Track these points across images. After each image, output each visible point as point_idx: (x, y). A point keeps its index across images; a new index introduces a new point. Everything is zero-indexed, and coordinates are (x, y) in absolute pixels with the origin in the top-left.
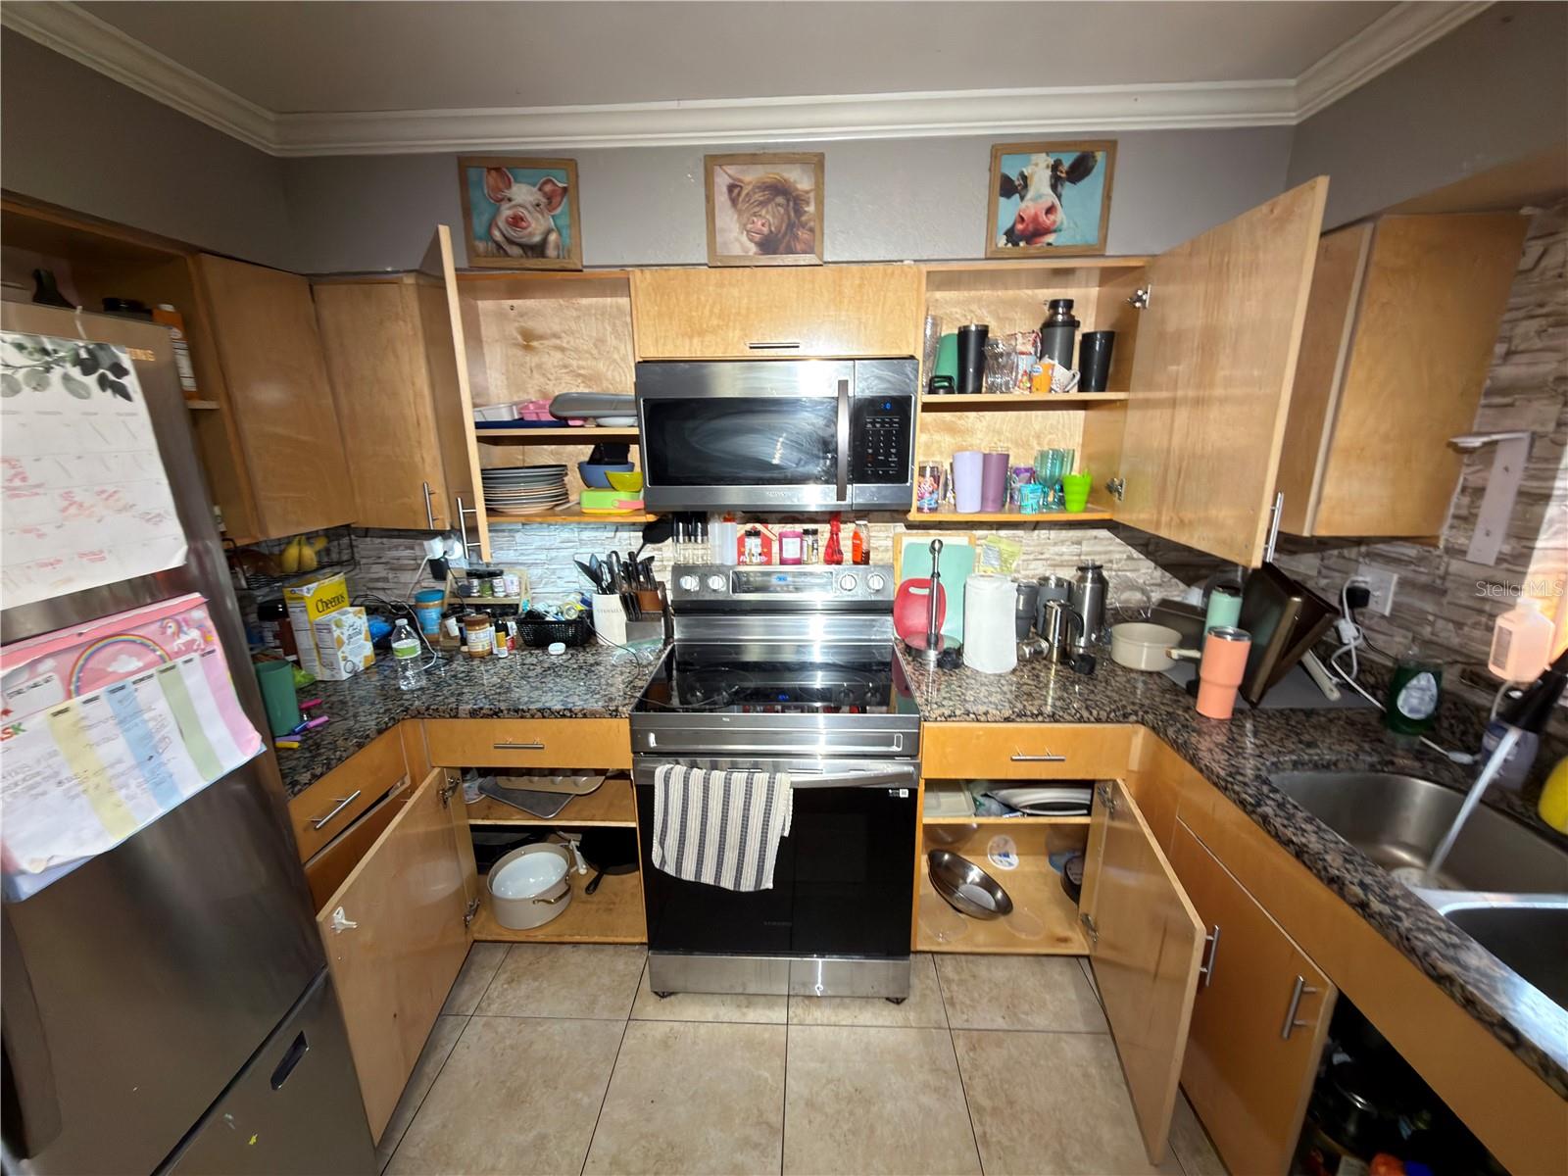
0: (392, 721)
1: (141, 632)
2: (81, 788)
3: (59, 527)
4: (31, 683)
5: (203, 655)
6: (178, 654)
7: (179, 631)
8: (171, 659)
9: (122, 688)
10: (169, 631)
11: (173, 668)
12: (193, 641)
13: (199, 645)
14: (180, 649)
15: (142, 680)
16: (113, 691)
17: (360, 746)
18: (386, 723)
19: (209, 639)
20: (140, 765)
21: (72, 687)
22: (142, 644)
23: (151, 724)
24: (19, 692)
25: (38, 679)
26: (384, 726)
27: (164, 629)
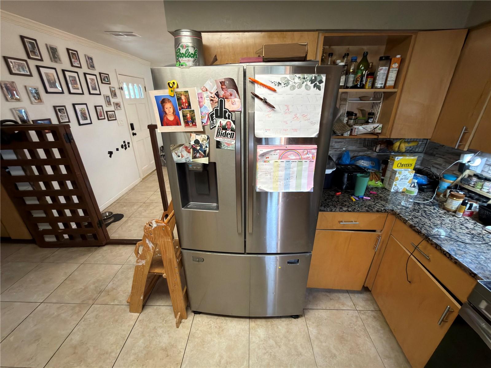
0: (384, 211)
1: (298, 151)
2: (273, 178)
3: (291, 122)
4: (274, 154)
5: (310, 162)
6: (304, 159)
7: (307, 153)
8: (302, 159)
9: (289, 162)
10: (305, 153)
11: (301, 162)
12: (309, 157)
13: (310, 159)
14: (305, 158)
15: (294, 162)
16: (287, 162)
17: (367, 211)
18: (382, 210)
19: (313, 158)
20: (285, 179)
21: (280, 158)
22: (297, 153)
23: (291, 172)
24: (272, 155)
25: (275, 154)
26: (380, 210)
27: (304, 152)
